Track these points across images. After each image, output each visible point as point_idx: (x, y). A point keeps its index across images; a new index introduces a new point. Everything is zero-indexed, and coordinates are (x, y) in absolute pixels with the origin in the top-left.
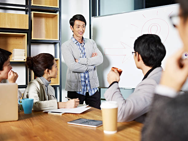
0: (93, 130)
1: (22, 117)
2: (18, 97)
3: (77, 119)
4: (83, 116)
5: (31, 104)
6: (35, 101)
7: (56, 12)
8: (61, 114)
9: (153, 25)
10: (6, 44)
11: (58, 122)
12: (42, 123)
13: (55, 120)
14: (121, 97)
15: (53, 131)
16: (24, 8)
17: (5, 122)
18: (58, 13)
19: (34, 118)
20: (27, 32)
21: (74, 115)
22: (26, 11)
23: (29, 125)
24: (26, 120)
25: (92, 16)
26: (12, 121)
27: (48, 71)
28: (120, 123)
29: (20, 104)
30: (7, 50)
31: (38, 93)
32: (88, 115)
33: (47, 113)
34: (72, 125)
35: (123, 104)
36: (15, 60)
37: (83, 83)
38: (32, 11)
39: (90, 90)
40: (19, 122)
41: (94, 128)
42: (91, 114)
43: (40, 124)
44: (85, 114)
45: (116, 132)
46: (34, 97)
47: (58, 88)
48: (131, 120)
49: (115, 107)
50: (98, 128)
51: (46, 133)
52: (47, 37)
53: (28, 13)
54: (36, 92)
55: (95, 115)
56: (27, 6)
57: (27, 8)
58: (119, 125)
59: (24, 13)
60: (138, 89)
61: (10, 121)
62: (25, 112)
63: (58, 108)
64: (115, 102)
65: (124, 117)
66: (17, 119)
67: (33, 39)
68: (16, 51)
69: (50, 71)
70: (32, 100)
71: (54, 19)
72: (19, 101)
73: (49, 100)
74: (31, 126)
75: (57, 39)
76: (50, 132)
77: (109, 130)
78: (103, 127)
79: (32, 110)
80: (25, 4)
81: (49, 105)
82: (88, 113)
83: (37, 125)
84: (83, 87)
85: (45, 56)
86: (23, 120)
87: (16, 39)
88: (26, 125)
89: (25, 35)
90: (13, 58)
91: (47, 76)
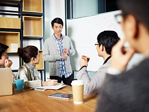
0: (66, 101)
1: (16, 93)
2: (12, 78)
3: (55, 93)
4: (60, 91)
5: (22, 83)
6: (25, 81)
7: (40, 16)
8: (44, 90)
10: (5, 40)
11: (41, 96)
12: (30, 96)
13: (39, 94)
14: (87, 77)
15: (37, 102)
16: (18, 14)
17: (3, 96)
18: (42, 17)
19: (24, 93)
20: (20, 31)
21: (53, 90)
22: (19, 16)
24: (19, 94)
25: (67, 19)
26: (8, 95)
27: (34, 59)
28: (86, 96)
29: (14, 83)
30: (5, 44)
31: (26, 75)
32: (63, 91)
33: (33, 89)
34: (51, 98)
35: (88, 82)
37: (61, 69)
38: (23, 16)
39: (66, 74)
40: (13, 96)
41: (67, 100)
42: (66, 90)
43: (28, 98)
44: (61, 90)
45: (82, 102)
46: (24, 78)
48: (94, 94)
49: (82, 84)
51: (32, 104)
52: (34, 34)
53: (20, 17)
54: (25, 74)
55: (68, 91)
56: (19, 12)
57: (20, 14)
58: (85, 97)
59: (17, 17)
60: (99, 71)
61: (7, 96)
62: (18, 89)
63: (42, 86)
64: (82, 81)
65: (89, 91)
66: (12, 94)
67: (24, 36)
68: (12, 45)
69: (35, 59)
70: (23, 80)
72: (14, 81)
73: (34, 80)
74: (21, 98)
76: (35, 103)
77: (77, 101)
78: (73, 99)
79: (23, 87)
80: (18, 10)
81: (35, 84)
82: (64, 89)
83: (26, 98)
84: (60, 72)
86: (16, 95)
87: (12, 36)
88: (18, 98)
89: (18, 33)
90: (10, 50)
91: (33, 62)
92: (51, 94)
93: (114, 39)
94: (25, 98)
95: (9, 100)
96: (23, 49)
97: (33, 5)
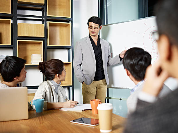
0: (91, 129)
5: (42, 104)
7: (68, 22)
10: (25, 50)
11: (62, 121)
12: (49, 121)
15: (55, 129)
16: (41, 19)
17: (16, 120)
18: (70, 23)
20: (43, 39)
22: (43, 21)
23: (36, 124)
24: (36, 118)
26: (23, 120)
27: (58, 76)
34: (74, 124)
36: (33, 64)
38: (47, 21)
40: (29, 121)
41: (92, 127)
43: (47, 123)
45: (111, 130)
47: (71, 88)
50: (96, 127)
51: (49, 131)
53: (44, 23)
56: (43, 17)
57: (43, 19)
59: (41, 23)
61: (21, 120)
62: (35, 112)
66: (28, 118)
67: (48, 45)
68: (34, 56)
69: (60, 76)
71: (67, 27)
74: (38, 124)
75: (70, 45)
78: (99, 126)
80: (41, 15)
85: (56, 62)
86: (33, 119)
87: (35, 45)
88: (34, 124)
89: (42, 42)
90: (31, 62)
91: (57, 79)
92: (75, 119)
94: (43, 123)
95: (23, 126)
96: (46, 64)
97: (59, 9)
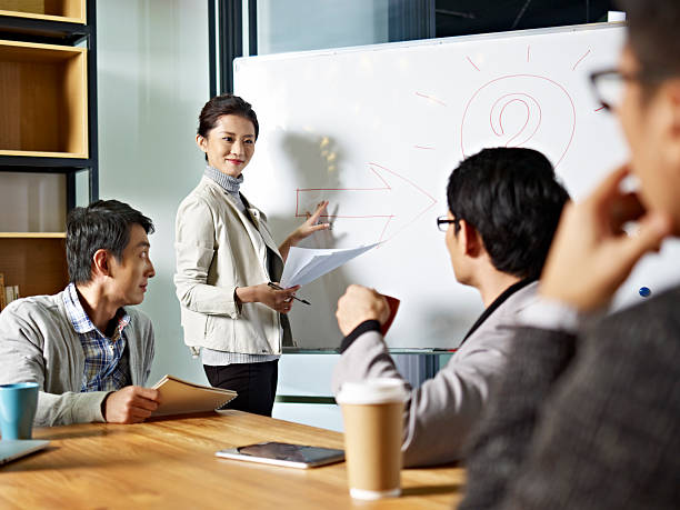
9: (508, 99)
18: (82, 47)
93: (528, 190)
